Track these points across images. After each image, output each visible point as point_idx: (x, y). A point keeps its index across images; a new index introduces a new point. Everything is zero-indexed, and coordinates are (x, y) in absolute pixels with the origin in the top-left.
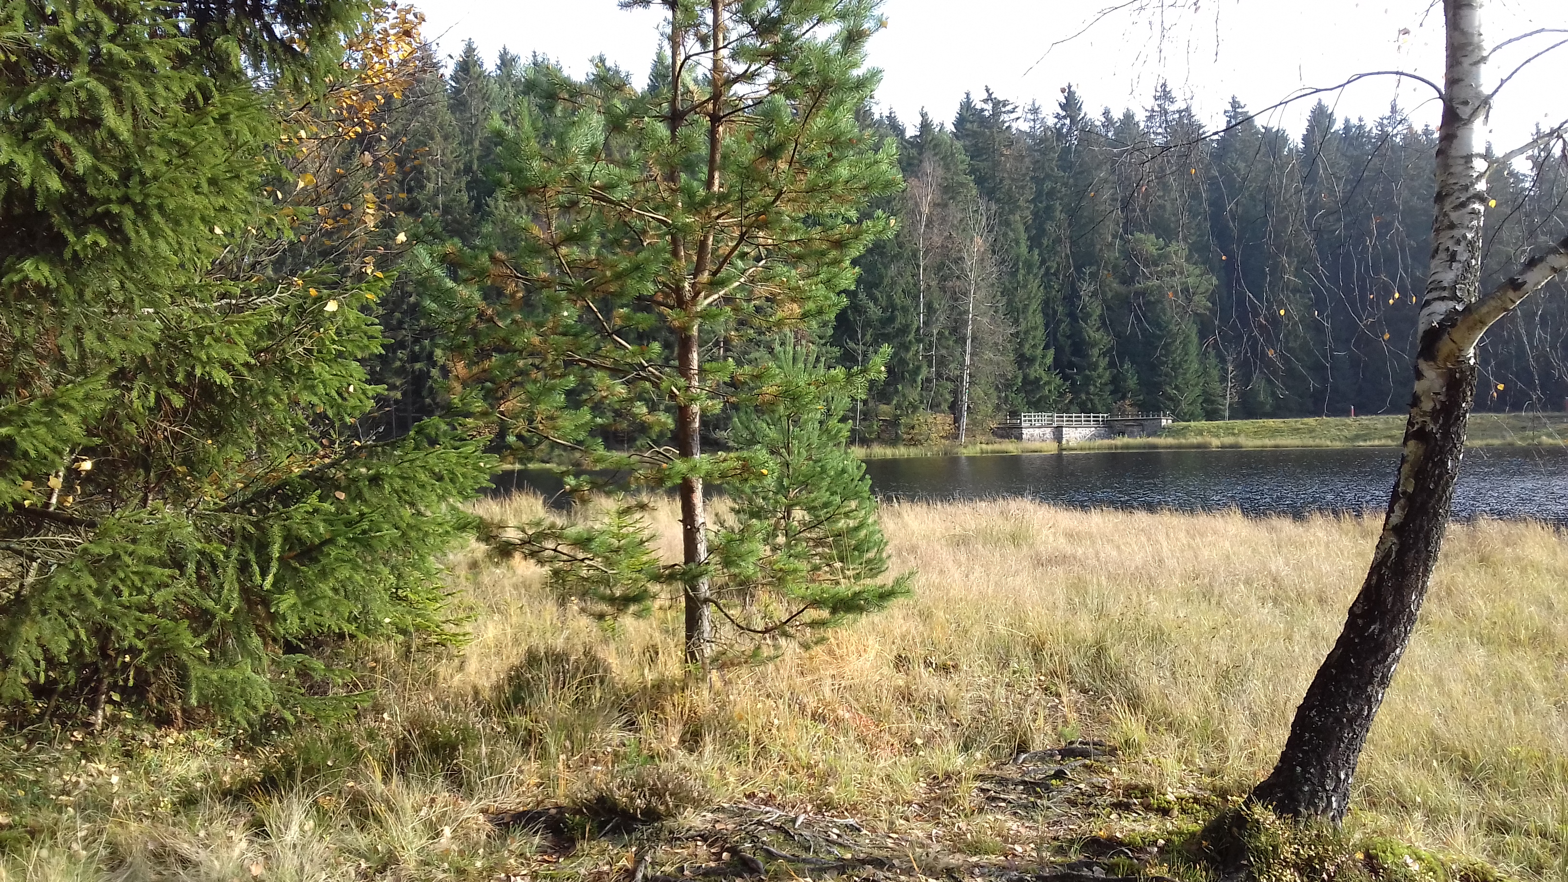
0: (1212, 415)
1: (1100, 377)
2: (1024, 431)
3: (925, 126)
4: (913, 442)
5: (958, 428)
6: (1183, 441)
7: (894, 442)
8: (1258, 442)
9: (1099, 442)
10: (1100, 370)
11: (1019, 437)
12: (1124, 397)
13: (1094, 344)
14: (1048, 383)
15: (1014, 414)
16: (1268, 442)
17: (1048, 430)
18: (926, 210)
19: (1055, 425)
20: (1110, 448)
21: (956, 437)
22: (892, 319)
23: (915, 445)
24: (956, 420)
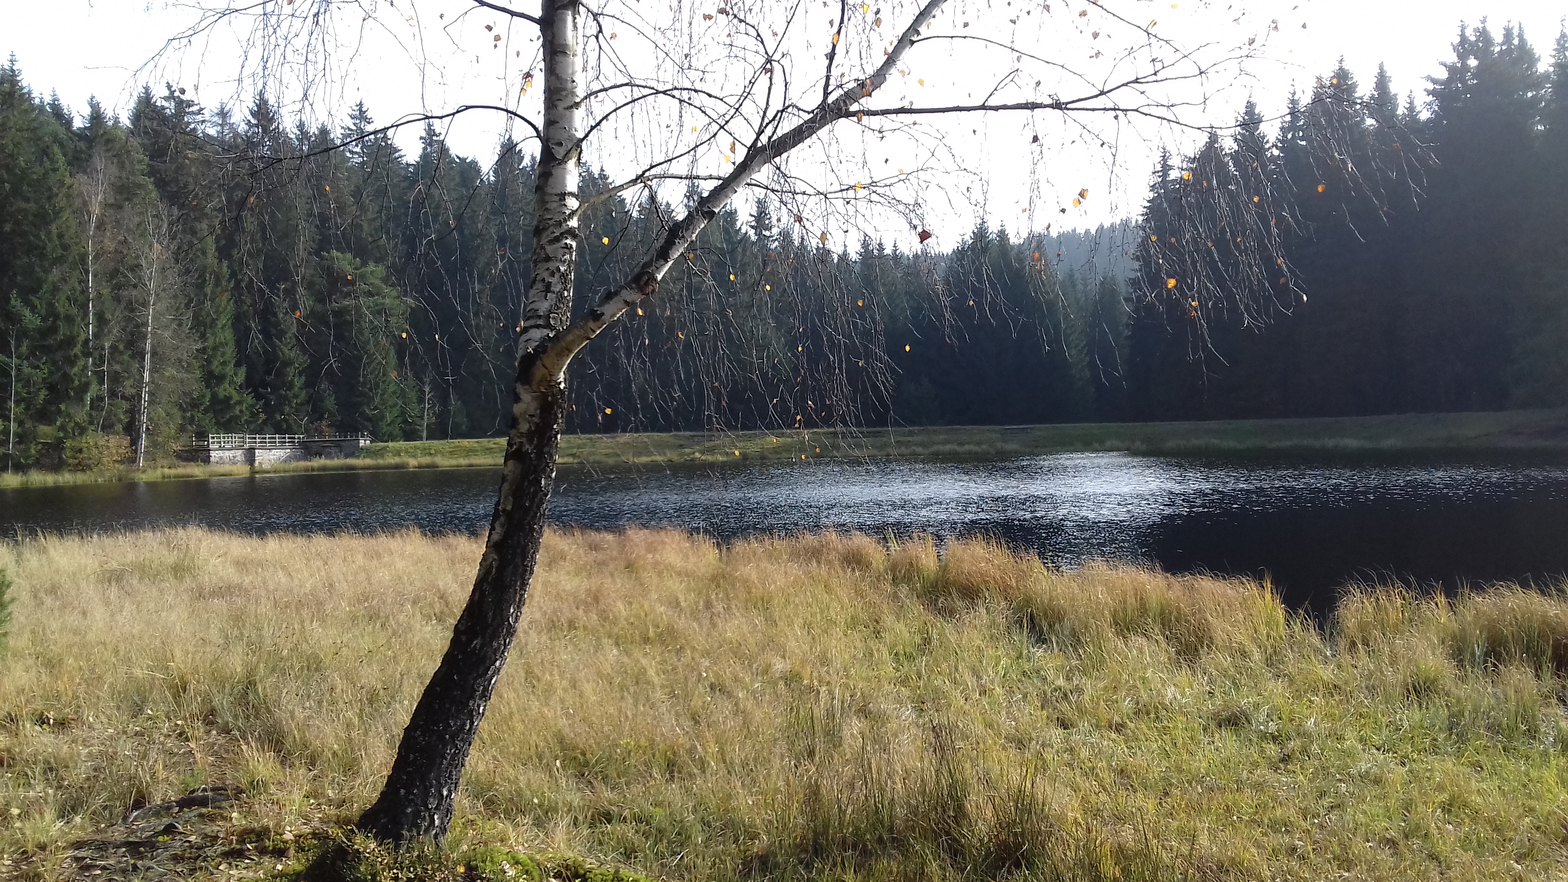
0: (410, 435)
1: (296, 396)
2: (213, 454)
3: (97, 117)
4: (81, 467)
5: (136, 451)
6: (381, 462)
7: (57, 467)
8: (454, 462)
9: (294, 464)
10: (296, 389)
11: (207, 460)
12: (321, 418)
13: (288, 363)
14: (239, 403)
15: (202, 435)
16: (463, 461)
17: (239, 453)
18: (96, 210)
19: (247, 446)
20: (307, 470)
21: (133, 460)
22: (54, 330)
23: (83, 470)
24: (134, 442)
